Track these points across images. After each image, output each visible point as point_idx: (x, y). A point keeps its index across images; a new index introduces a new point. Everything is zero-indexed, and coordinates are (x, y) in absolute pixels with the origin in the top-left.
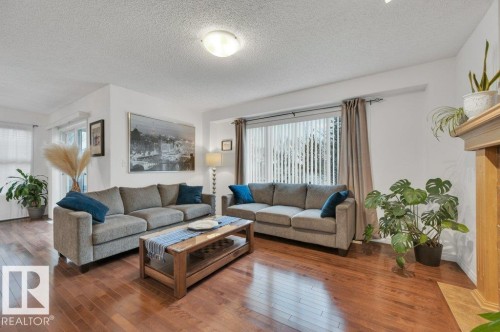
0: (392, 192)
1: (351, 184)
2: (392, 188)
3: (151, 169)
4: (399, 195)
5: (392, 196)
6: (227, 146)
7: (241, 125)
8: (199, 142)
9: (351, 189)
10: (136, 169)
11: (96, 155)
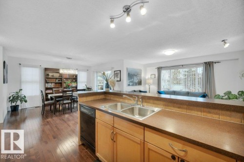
0: (224, 95)
1: (207, 92)
2: (224, 94)
3: (132, 85)
4: (227, 96)
5: (224, 96)
6: (153, 77)
7: (159, 69)
8: (143, 75)
9: (207, 93)
10: (129, 85)
11: (117, 81)
